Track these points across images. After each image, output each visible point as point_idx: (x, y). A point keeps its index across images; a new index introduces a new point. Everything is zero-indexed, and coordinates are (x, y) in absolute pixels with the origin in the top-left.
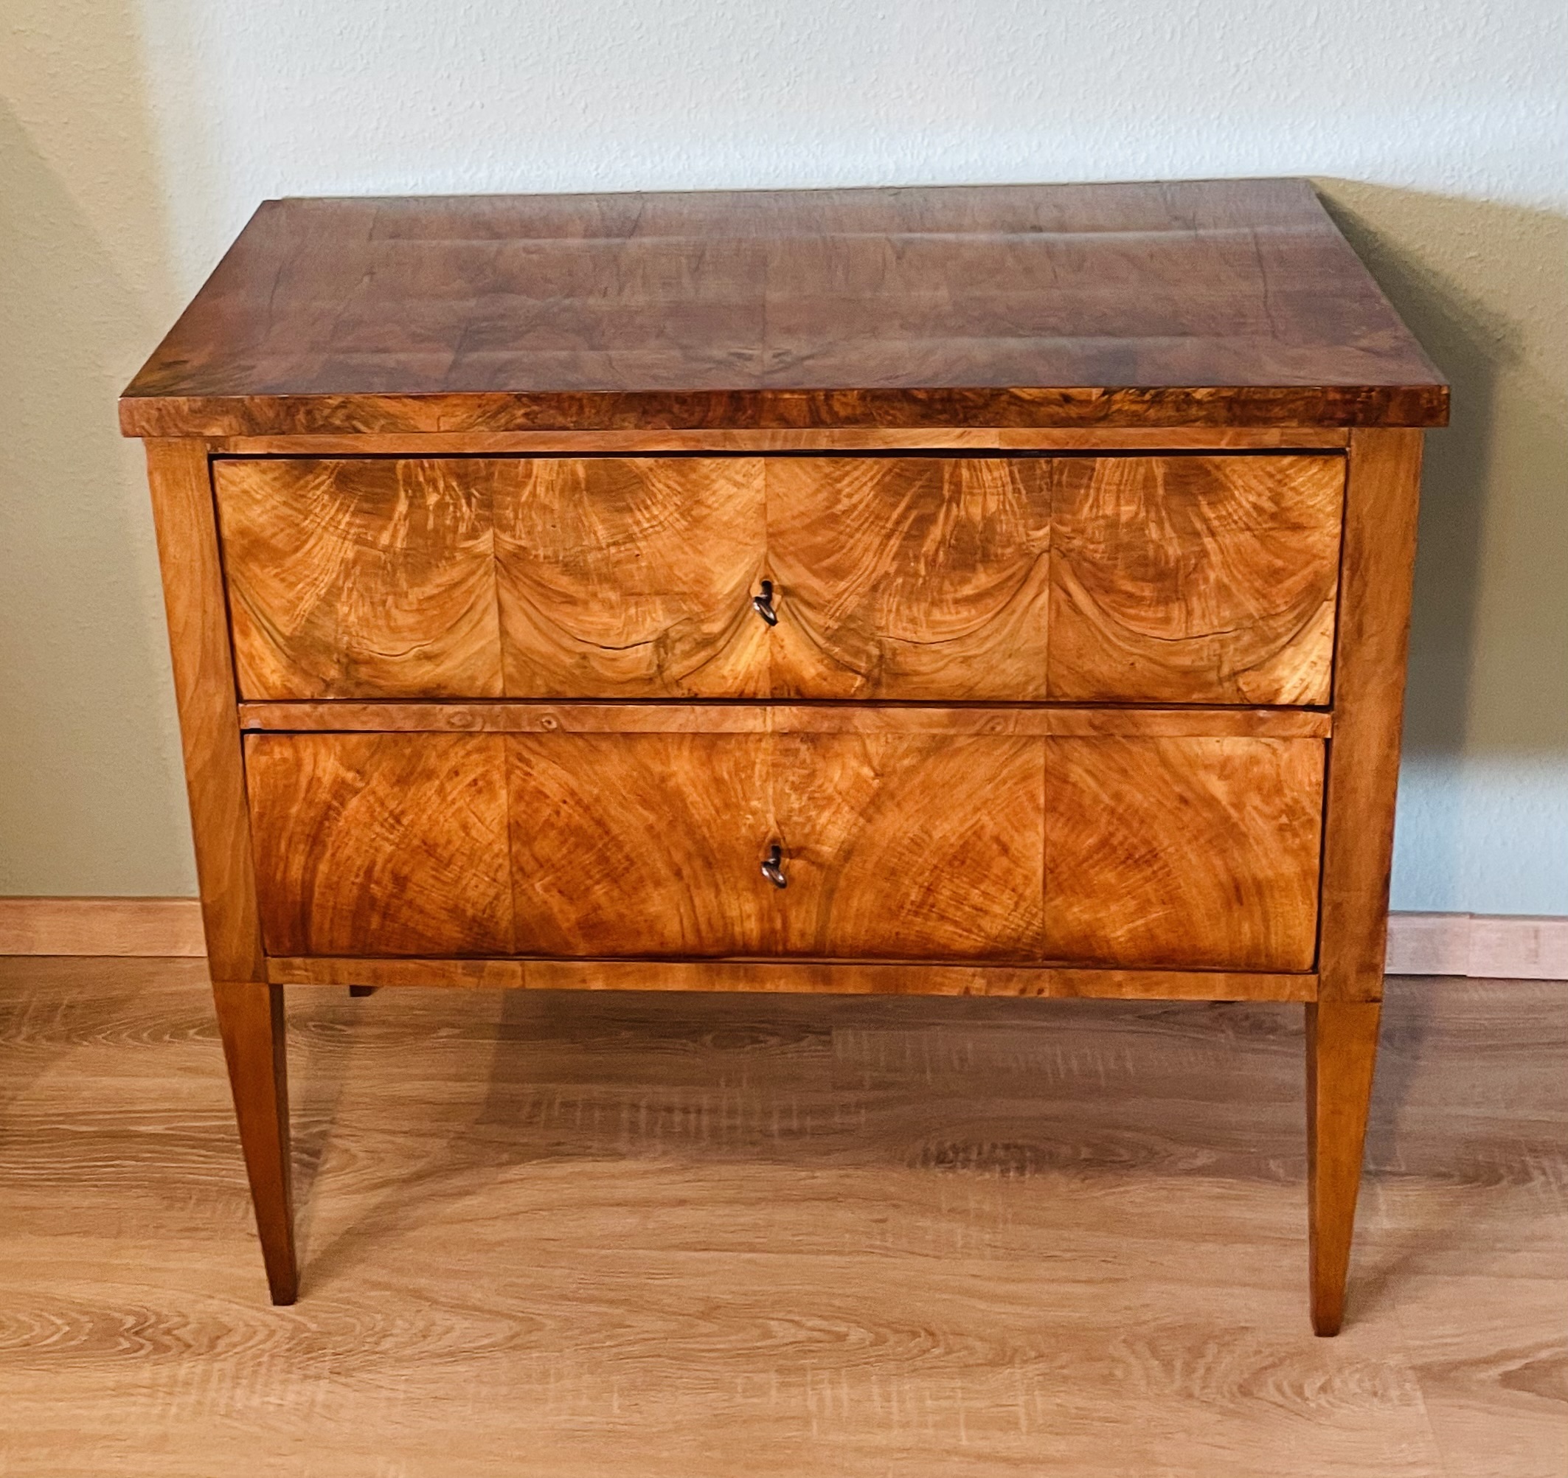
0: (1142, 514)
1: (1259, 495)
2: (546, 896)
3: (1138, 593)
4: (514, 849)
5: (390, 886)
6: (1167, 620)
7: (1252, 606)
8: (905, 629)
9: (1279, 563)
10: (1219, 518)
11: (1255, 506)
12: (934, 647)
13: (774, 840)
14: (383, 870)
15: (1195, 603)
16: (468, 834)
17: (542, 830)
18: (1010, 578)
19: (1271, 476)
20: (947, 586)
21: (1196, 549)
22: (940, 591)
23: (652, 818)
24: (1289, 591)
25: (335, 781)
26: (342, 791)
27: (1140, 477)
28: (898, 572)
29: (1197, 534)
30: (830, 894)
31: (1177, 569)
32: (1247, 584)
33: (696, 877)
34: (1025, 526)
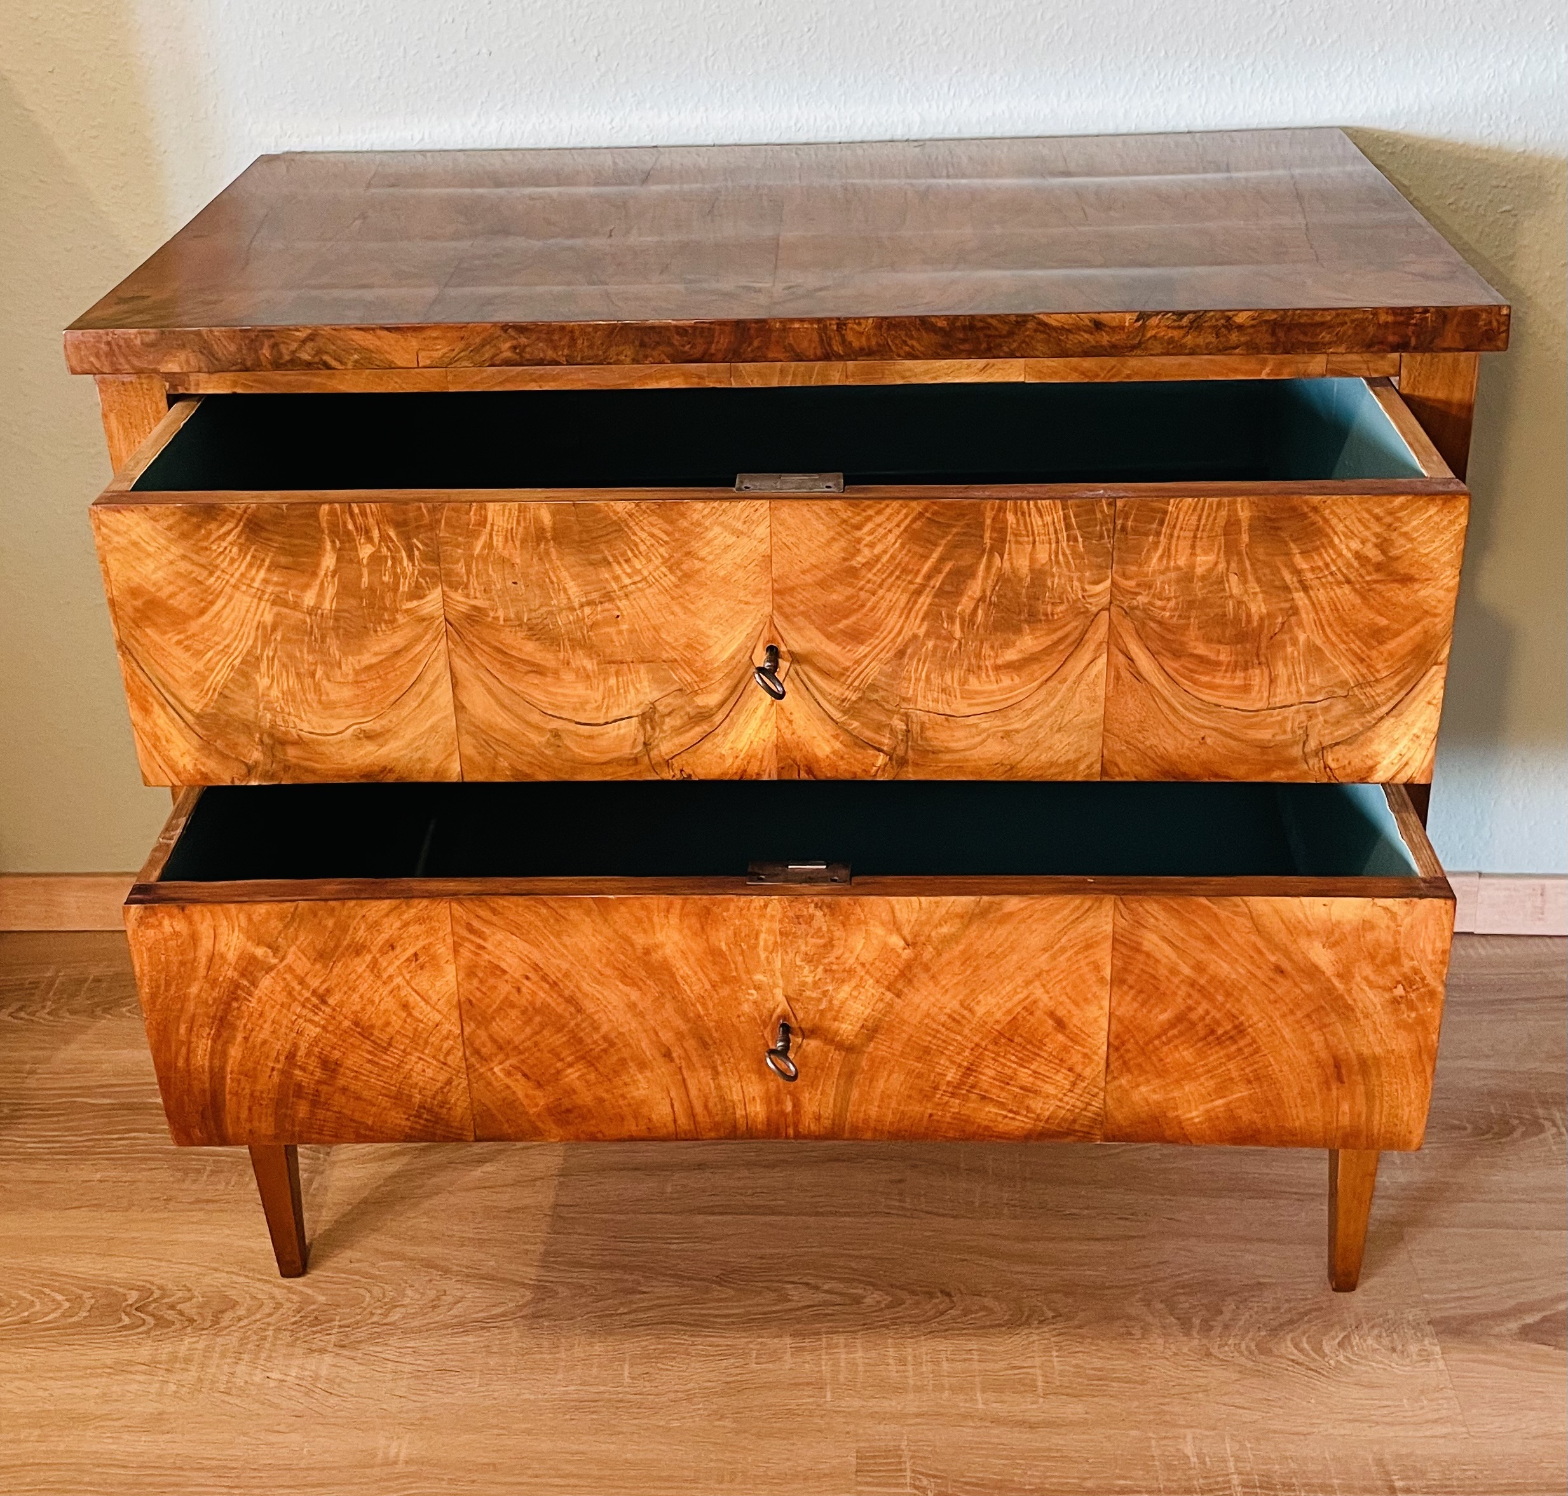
0: (1222, 566)
1: (1363, 542)
2: (507, 1081)
3: (1212, 656)
4: (467, 1030)
5: (318, 1074)
6: (1246, 688)
7: (1346, 672)
8: (936, 701)
9: (1383, 622)
10: (1313, 569)
11: (1358, 555)
12: (971, 720)
13: (784, 1016)
14: (308, 1055)
15: (1281, 670)
16: (410, 1015)
17: (500, 1009)
18: (1061, 640)
19: (1378, 519)
20: (986, 650)
21: (1287, 605)
22: (978, 656)
23: (635, 995)
24: (1391, 654)
25: (240, 958)
26: (250, 968)
27: (1221, 521)
28: (927, 635)
29: (1287, 588)
30: (849, 1076)
31: (1261, 626)
32: (1342, 647)
33: (688, 1058)
34: (1080, 580)
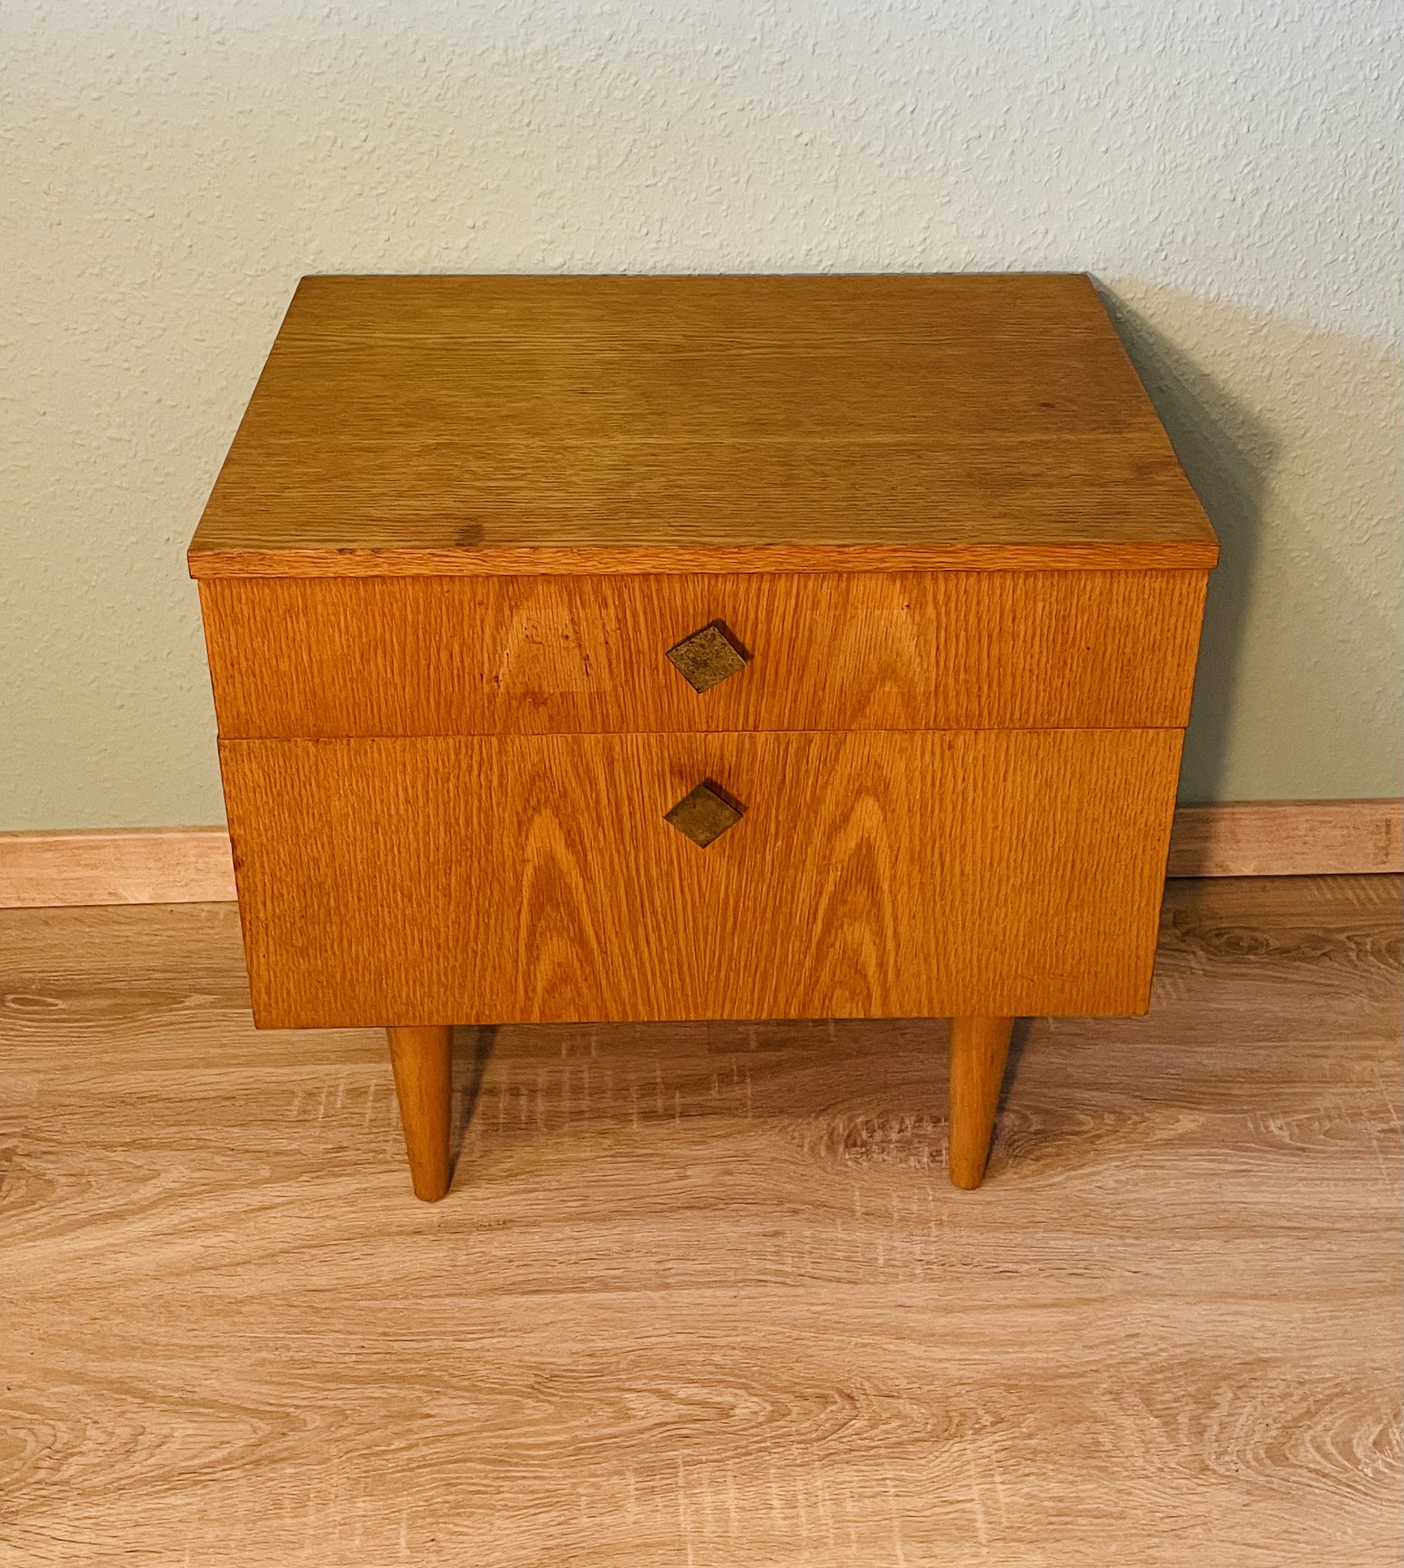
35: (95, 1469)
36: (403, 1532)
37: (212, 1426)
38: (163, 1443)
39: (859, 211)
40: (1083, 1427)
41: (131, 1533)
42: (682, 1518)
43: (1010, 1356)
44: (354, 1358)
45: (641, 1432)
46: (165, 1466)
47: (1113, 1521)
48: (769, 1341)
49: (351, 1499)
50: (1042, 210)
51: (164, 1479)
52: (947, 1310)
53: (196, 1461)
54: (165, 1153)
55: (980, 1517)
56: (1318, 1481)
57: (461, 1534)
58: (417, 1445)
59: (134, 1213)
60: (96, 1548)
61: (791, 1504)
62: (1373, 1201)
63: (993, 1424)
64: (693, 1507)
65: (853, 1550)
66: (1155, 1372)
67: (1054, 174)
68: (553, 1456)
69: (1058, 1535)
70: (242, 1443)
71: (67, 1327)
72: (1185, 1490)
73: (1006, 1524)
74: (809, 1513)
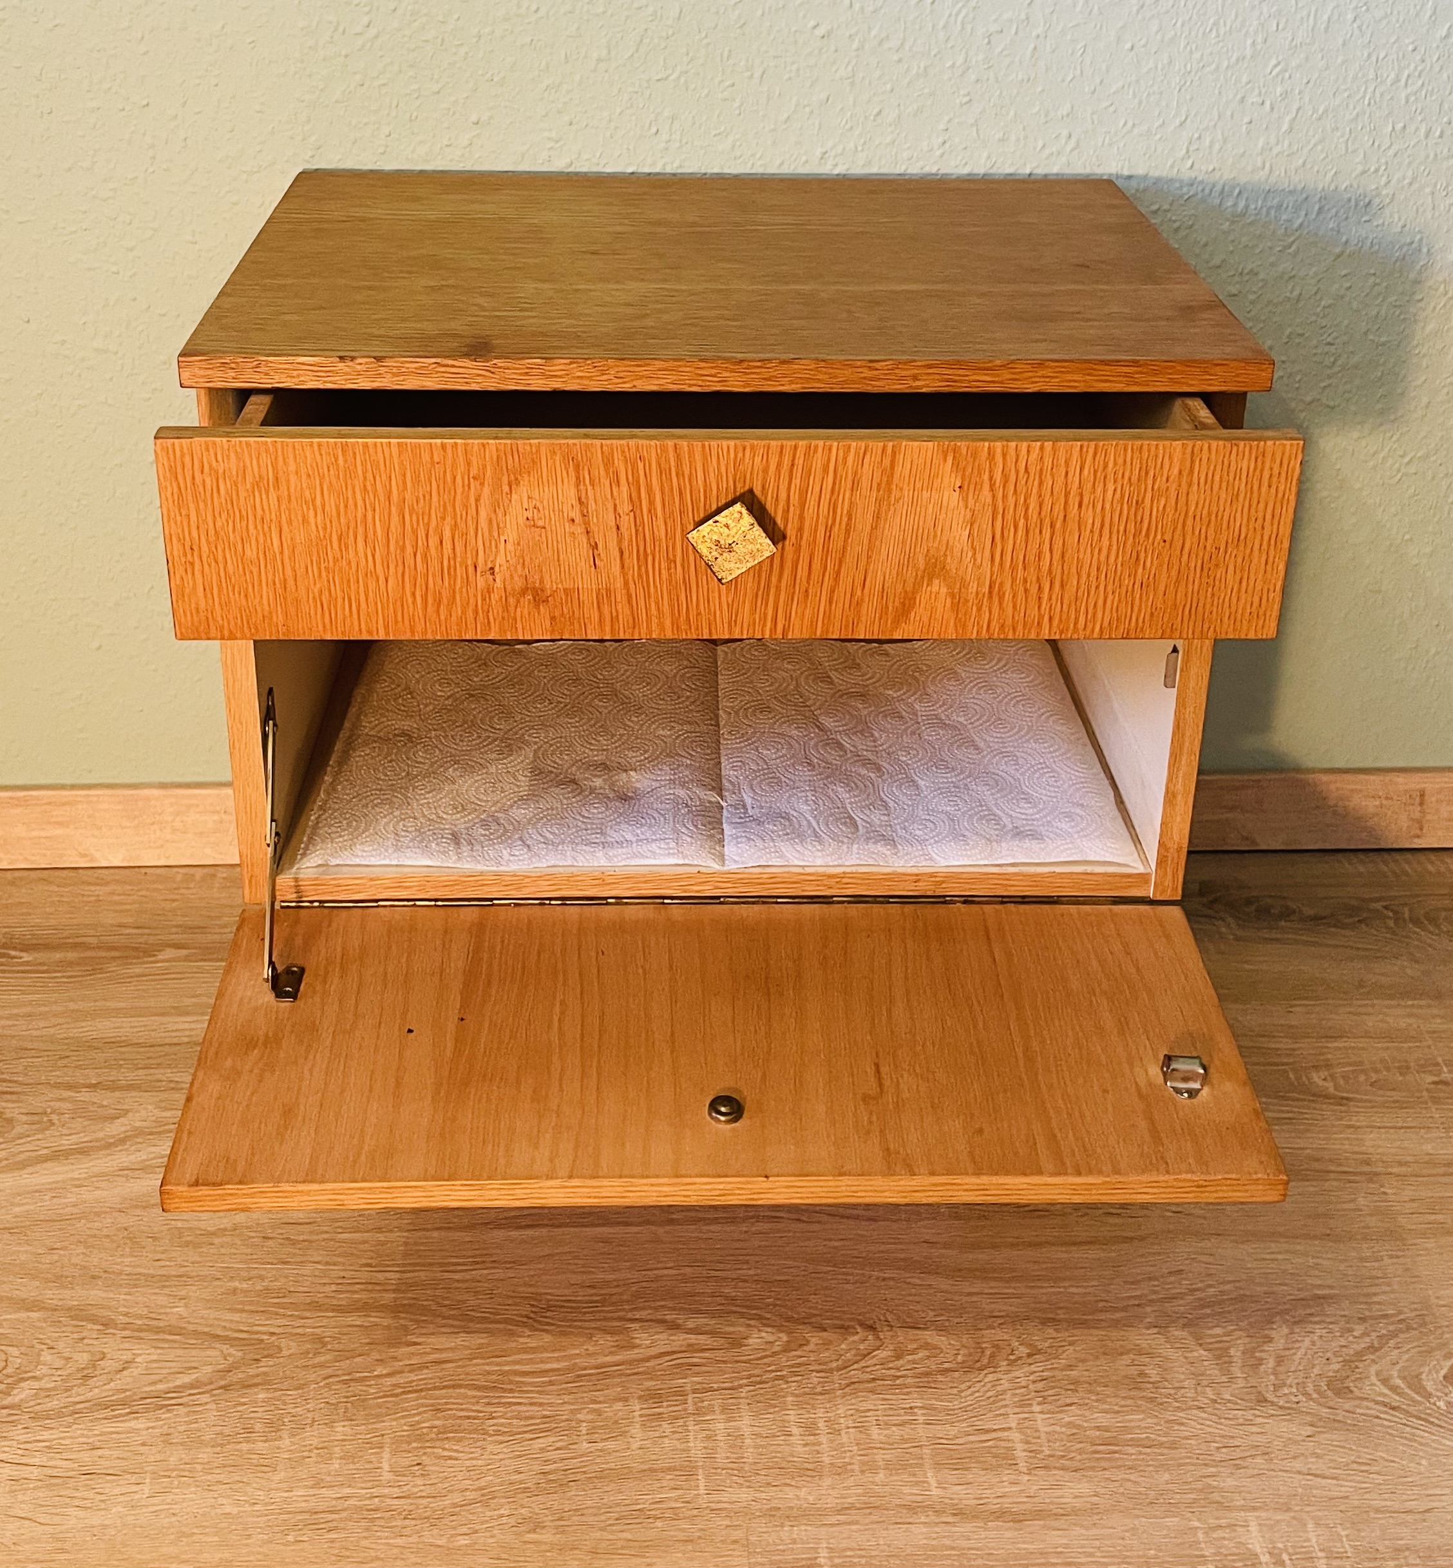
35: (49, 1393)
36: (386, 1455)
37: (180, 1352)
38: (124, 1369)
39: (877, 110)
40: (1126, 1359)
41: (86, 1457)
42: (692, 1444)
43: (1044, 1291)
44: (334, 1288)
45: (648, 1359)
46: (127, 1390)
47: (1165, 1451)
48: (783, 1274)
49: (330, 1424)
50: (1065, 113)
51: (123, 1403)
52: (975, 1246)
53: (160, 1387)
54: (134, 1094)
55: (1019, 1446)
56: (1386, 1413)
57: (450, 1458)
58: (402, 1372)
59: (100, 1149)
60: (49, 1472)
61: (810, 1429)
62: (1428, 1148)
63: (1029, 1355)
64: (704, 1434)
65: (881, 1476)
66: (1202, 1307)
67: (1078, 72)
68: (551, 1383)
69: (1104, 1464)
70: (209, 1369)
71: (23, 1257)
72: (1241, 1421)
73: (1048, 1453)
74: (832, 1441)
